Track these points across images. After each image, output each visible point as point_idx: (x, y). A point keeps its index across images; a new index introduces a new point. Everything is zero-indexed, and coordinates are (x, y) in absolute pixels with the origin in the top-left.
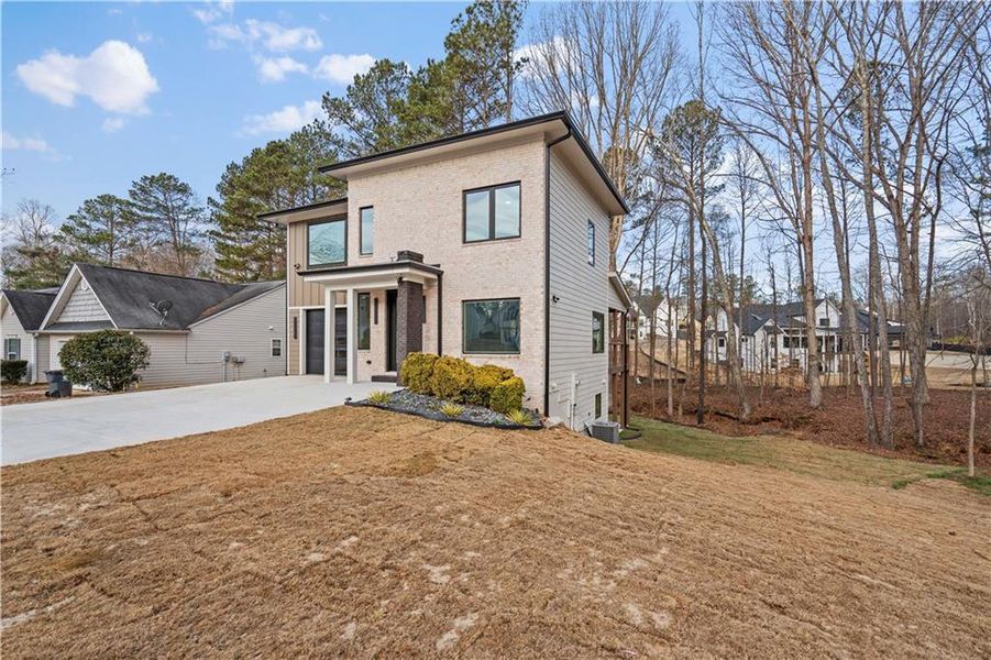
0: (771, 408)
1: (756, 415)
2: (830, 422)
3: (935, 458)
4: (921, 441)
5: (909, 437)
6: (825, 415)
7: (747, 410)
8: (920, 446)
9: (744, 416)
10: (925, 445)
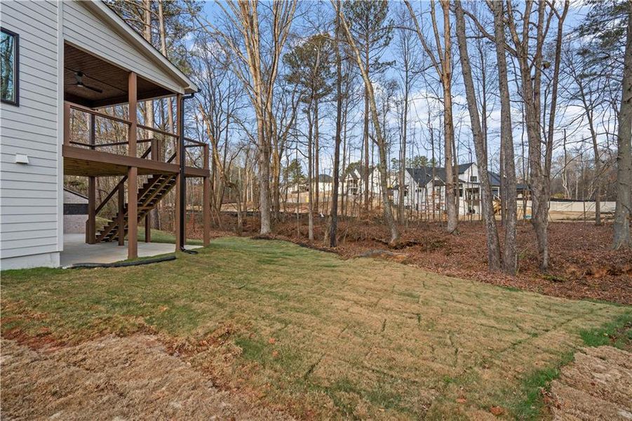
0: (414, 234)
1: (402, 241)
2: (461, 245)
3: (561, 281)
4: (545, 262)
5: (533, 258)
6: (458, 239)
7: (394, 236)
8: (545, 269)
9: (392, 242)
10: (550, 267)
